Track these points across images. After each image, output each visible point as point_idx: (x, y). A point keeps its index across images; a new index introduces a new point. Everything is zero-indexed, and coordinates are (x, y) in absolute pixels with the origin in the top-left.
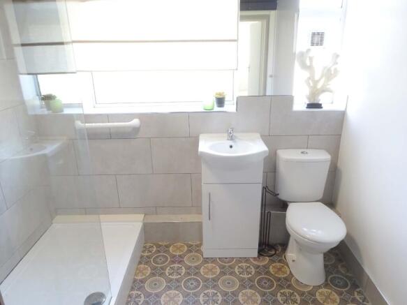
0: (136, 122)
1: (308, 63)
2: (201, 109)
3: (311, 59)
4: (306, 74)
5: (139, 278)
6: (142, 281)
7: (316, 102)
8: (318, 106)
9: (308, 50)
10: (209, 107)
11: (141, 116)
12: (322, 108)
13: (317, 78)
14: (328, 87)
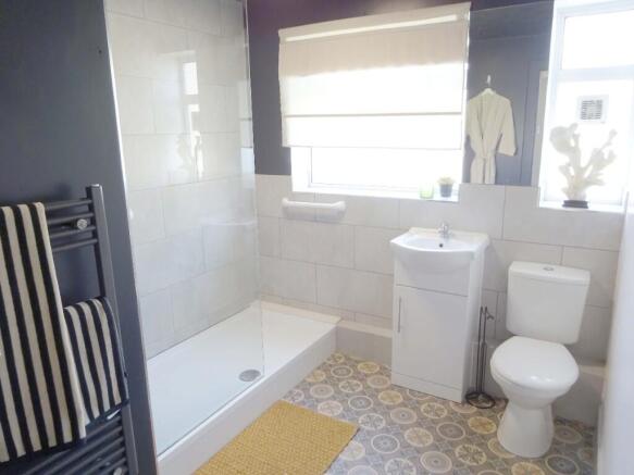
0: (340, 204)
1: (573, 143)
2: (416, 196)
3: (576, 137)
4: (564, 159)
5: (309, 380)
6: (310, 384)
7: (578, 199)
8: (582, 204)
9: (575, 126)
10: (427, 194)
11: (348, 199)
12: (587, 207)
13: (583, 164)
14: (599, 178)
